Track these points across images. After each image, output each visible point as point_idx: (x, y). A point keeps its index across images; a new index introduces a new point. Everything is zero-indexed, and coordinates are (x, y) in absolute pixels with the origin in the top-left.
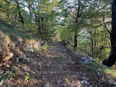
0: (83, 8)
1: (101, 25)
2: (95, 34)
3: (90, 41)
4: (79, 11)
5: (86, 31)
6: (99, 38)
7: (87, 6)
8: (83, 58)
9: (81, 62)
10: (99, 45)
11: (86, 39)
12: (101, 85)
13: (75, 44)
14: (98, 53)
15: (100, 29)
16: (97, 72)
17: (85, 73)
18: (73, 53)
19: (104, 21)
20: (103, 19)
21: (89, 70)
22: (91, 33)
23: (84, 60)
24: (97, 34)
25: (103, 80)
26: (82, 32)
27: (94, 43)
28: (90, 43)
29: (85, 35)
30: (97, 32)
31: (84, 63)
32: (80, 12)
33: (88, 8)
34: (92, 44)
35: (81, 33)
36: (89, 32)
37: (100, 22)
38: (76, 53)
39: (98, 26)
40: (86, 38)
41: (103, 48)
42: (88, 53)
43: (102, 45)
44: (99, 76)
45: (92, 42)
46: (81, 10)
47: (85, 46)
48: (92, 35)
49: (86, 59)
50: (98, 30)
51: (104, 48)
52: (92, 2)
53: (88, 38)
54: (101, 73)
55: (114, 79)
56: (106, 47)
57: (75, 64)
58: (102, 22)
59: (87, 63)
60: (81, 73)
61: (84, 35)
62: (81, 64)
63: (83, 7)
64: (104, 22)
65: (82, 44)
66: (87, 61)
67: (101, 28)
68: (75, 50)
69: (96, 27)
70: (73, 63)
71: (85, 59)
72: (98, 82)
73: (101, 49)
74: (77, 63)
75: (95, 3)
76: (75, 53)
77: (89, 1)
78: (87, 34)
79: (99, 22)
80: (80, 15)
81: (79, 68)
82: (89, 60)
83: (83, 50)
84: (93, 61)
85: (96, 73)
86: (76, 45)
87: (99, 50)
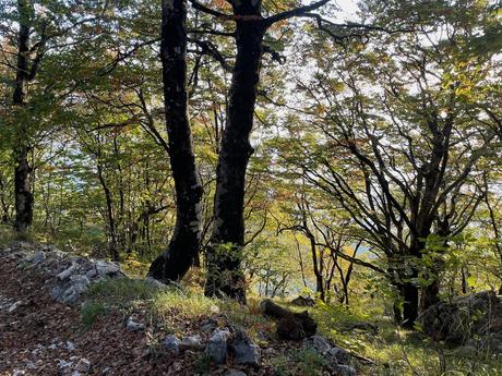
0: (45, 38)
1: (135, 120)
2: (117, 155)
3: (96, 188)
4: (23, 48)
5: (73, 147)
6: (134, 174)
7: (66, 32)
8: (63, 270)
9: (55, 291)
10: (136, 201)
11: (78, 181)
12: (142, 365)
13: (22, 207)
14: (135, 235)
15: (136, 136)
16: (127, 319)
17: (72, 341)
18: (13, 256)
19: (144, 103)
20: (140, 96)
21: (92, 321)
22: (99, 154)
23: (67, 279)
24: (123, 156)
25: (149, 342)
26: (55, 149)
27: (116, 197)
28: (98, 198)
29: (70, 162)
30: (122, 149)
31: (68, 295)
32: (34, 56)
33: (70, 40)
34: (109, 202)
35: (53, 155)
36: (88, 149)
37: (129, 106)
38: (29, 255)
39: (124, 124)
40: (78, 175)
41: (153, 211)
42: (96, 242)
43: (148, 202)
44: (136, 332)
45: (107, 192)
46: (37, 45)
47: (75, 214)
48: (105, 163)
49: (78, 272)
50: (126, 140)
51: (157, 212)
52: (86, 20)
53: (88, 176)
54: (140, 317)
55: (187, 325)
56: (163, 208)
57: (19, 313)
58: (139, 110)
59: (81, 288)
60: (53, 346)
61: (68, 163)
62: (54, 302)
63: (47, 32)
64: (145, 109)
65: (63, 206)
66: (83, 282)
67: (138, 133)
68: (23, 238)
69: (118, 127)
70: (11, 309)
71: (72, 273)
72: (132, 357)
73: (145, 216)
74: (32, 304)
75: (99, 27)
76: (20, 256)
77: (75, 15)
78: (79, 157)
79: (127, 106)
80: (35, 67)
81: (42, 324)
82: (92, 272)
83: (68, 235)
84: (112, 274)
85: (120, 325)
86: (25, 216)
87: (139, 220)
